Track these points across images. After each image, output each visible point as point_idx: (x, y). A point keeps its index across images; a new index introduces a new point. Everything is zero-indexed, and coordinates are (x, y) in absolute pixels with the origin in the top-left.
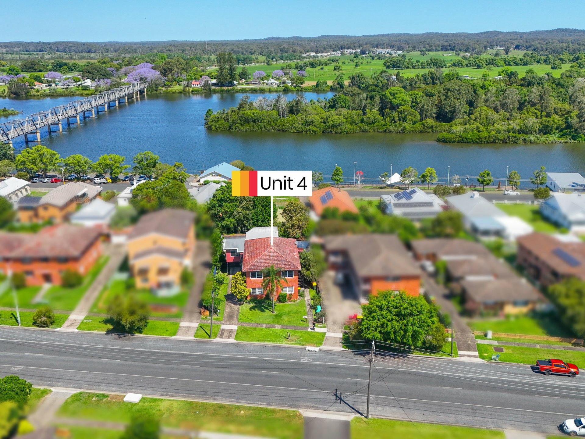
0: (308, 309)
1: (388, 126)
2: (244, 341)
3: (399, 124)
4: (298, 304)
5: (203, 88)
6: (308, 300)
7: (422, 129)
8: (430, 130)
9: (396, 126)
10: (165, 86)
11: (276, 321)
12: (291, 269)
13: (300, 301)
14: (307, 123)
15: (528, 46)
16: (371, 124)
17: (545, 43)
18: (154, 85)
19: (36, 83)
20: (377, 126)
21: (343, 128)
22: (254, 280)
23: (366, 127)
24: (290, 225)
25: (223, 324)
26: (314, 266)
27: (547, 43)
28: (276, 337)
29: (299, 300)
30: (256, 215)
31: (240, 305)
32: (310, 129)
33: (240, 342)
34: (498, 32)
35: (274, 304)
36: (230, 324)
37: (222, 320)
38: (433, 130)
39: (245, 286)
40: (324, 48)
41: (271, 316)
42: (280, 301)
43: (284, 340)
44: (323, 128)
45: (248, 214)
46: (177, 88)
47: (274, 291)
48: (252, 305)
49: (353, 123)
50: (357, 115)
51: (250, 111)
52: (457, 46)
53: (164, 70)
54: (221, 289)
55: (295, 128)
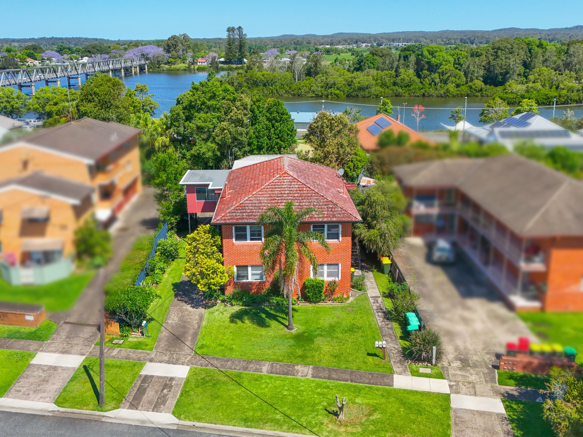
0: (379, 319)
1: (427, 89)
2: (199, 419)
3: (440, 86)
4: (351, 306)
5: (209, 65)
6: (375, 298)
7: (469, 92)
8: (479, 94)
9: (437, 89)
10: (168, 63)
11: (299, 352)
12: (334, 219)
13: (356, 299)
14: (328, 86)
15: (550, 39)
16: (405, 87)
17: (568, 37)
18: (156, 62)
19: (29, 60)
20: (413, 89)
21: (373, 90)
22: (243, 246)
23: (400, 90)
24: (322, 155)
25: (151, 361)
26: (386, 219)
27: (570, 37)
28: (300, 409)
29: (352, 297)
30: (257, 137)
31: (206, 307)
32: (331, 93)
33: (187, 423)
34: (516, 28)
35: (291, 306)
36: (169, 362)
37: (151, 349)
38: (482, 93)
39: (218, 261)
40: (339, 42)
41: (284, 337)
42: (306, 298)
43: (326, 421)
44: (348, 91)
45: (241, 134)
46: (181, 66)
47: (292, 271)
48: (237, 308)
49: (383, 85)
50: (389, 76)
51: (259, 73)
52: (476, 39)
53: (168, 46)
54: (168, 270)
55: (313, 92)
